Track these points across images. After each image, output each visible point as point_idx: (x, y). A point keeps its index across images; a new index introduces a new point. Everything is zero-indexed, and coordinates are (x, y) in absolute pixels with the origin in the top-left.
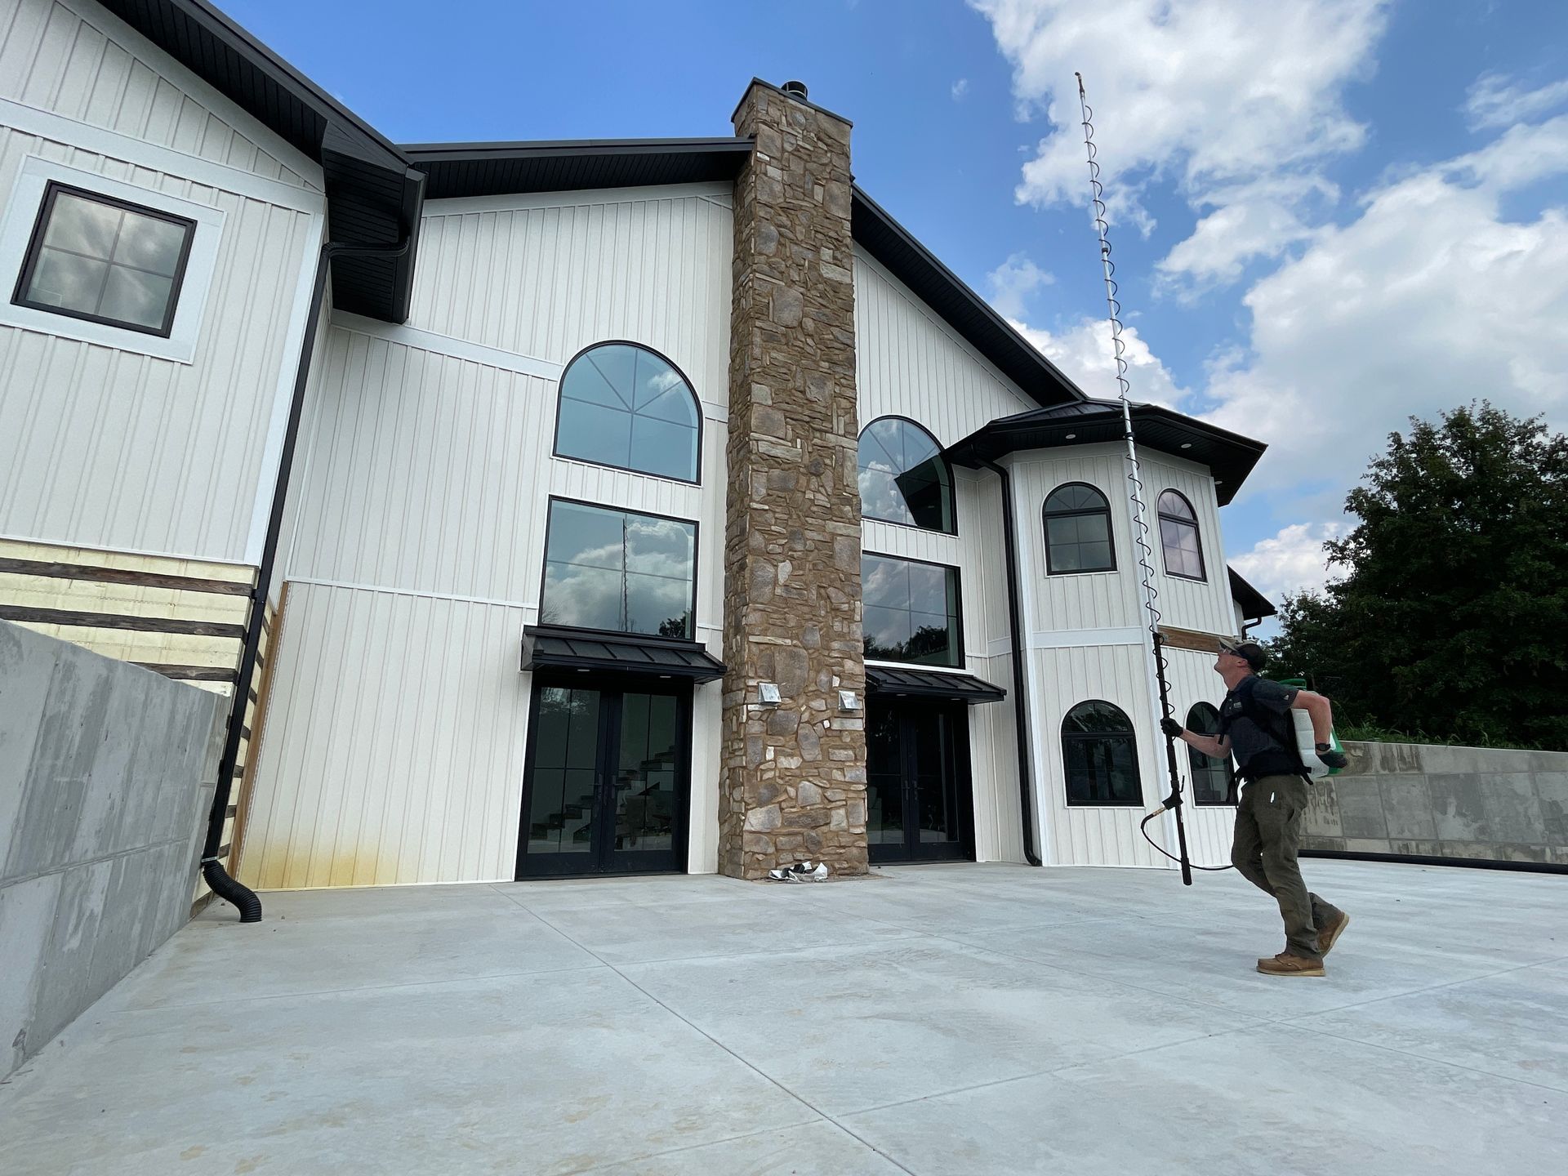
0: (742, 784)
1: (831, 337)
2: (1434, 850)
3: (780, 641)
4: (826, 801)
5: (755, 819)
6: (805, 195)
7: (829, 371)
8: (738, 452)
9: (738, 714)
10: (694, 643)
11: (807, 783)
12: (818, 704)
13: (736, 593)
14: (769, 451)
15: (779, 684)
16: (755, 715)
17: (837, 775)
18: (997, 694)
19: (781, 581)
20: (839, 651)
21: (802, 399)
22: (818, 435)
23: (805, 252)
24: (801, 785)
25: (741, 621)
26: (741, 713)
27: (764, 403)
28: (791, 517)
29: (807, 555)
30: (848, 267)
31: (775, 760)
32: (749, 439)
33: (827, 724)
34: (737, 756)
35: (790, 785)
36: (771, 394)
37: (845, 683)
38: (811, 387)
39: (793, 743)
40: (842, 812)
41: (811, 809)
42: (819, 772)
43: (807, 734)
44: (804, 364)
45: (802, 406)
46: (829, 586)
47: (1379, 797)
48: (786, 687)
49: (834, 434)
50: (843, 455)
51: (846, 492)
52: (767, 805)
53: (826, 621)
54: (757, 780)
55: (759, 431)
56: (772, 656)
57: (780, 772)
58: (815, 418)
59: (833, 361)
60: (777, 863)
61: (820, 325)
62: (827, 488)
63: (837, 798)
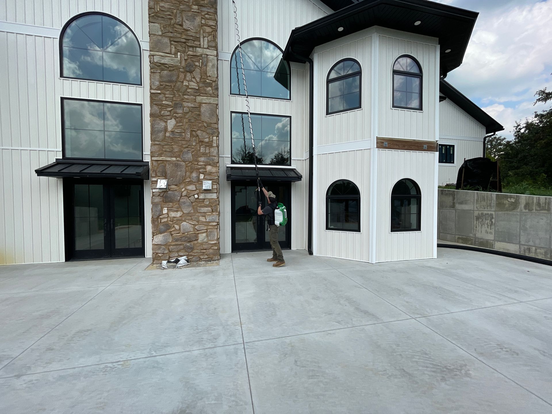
3: (169, 159)
4: (196, 231)
7: (198, 11)
10: (143, 161)
11: (185, 223)
12: (192, 187)
14: (161, 61)
15: (169, 179)
16: (156, 194)
17: (202, 219)
19: (170, 129)
20: (203, 162)
21: (181, 29)
22: (191, 49)
24: (182, 224)
27: (157, 34)
28: (175, 96)
29: (185, 115)
31: (168, 214)
33: (196, 196)
35: (177, 224)
36: (161, 28)
37: (206, 177)
38: (186, 21)
39: (177, 205)
40: (204, 235)
41: (187, 234)
42: (192, 218)
43: (184, 201)
44: (182, 8)
45: (181, 34)
46: (198, 130)
47: (519, 223)
48: (173, 180)
49: (201, 48)
50: (207, 59)
51: (208, 80)
52: (164, 233)
53: (196, 148)
54: (158, 222)
55: (154, 50)
56: (165, 166)
57: (170, 219)
58: (189, 40)
59: (200, 5)
60: (169, 257)
62: (197, 79)
63: (202, 229)
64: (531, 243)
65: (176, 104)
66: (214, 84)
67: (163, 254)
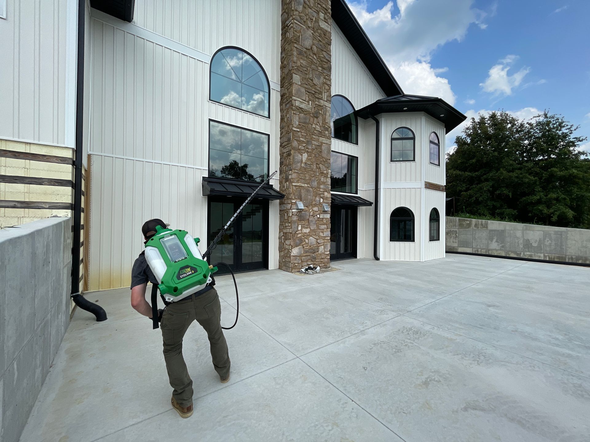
0: (290, 239)
1: (322, 56)
2: (486, 252)
3: (303, 185)
4: (318, 244)
5: (295, 251)
7: (322, 72)
8: (286, 105)
9: (287, 212)
10: (269, 184)
11: (312, 238)
12: (316, 209)
13: (287, 165)
14: (299, 105)
15: (303, 201)
16: (295, 214)
17: (321, 234)
18: (370, 204)
19: (304, 161)
20: (323, 189)
21: (312, 83)
22: (317, 100)
23: (314, 13)
24: (310, 238)
25: (288, 177)
26: (289, 212)
27: (298, 84)
28: (307, 135)
29: (313, 151)
30: (330, 23)
31: (301, 230)
32: (292, 99)
33: (318, 216)
34: (287, 228)
35: (306, 239)
36: (300, 80)
37: (325, 201)
38: (315, 78)
39: (307, 223)
40: (323, 247)
41: (313, 247)
42: (315, 234)
43: (312, 220)
44: (312, 67)
45: (312, 87)
46: (320, 163)
47: (472, 236)
48: (305, 203)
49: (323, 100)
50: (326, 109)
51: (326, 125)
52: (299, 246)
53: (319, 177)
54: (295, 237)
55: (296, 96)
56: (300, 191)
57: (303, 234)
58: (316, 92)
59: (323, 67)
60: (302, 266)
61: (319, 50)
62: (320, 123)
63: (321, 242)
64: (478, 247)
66: (329, 129)
67: (298, 263)
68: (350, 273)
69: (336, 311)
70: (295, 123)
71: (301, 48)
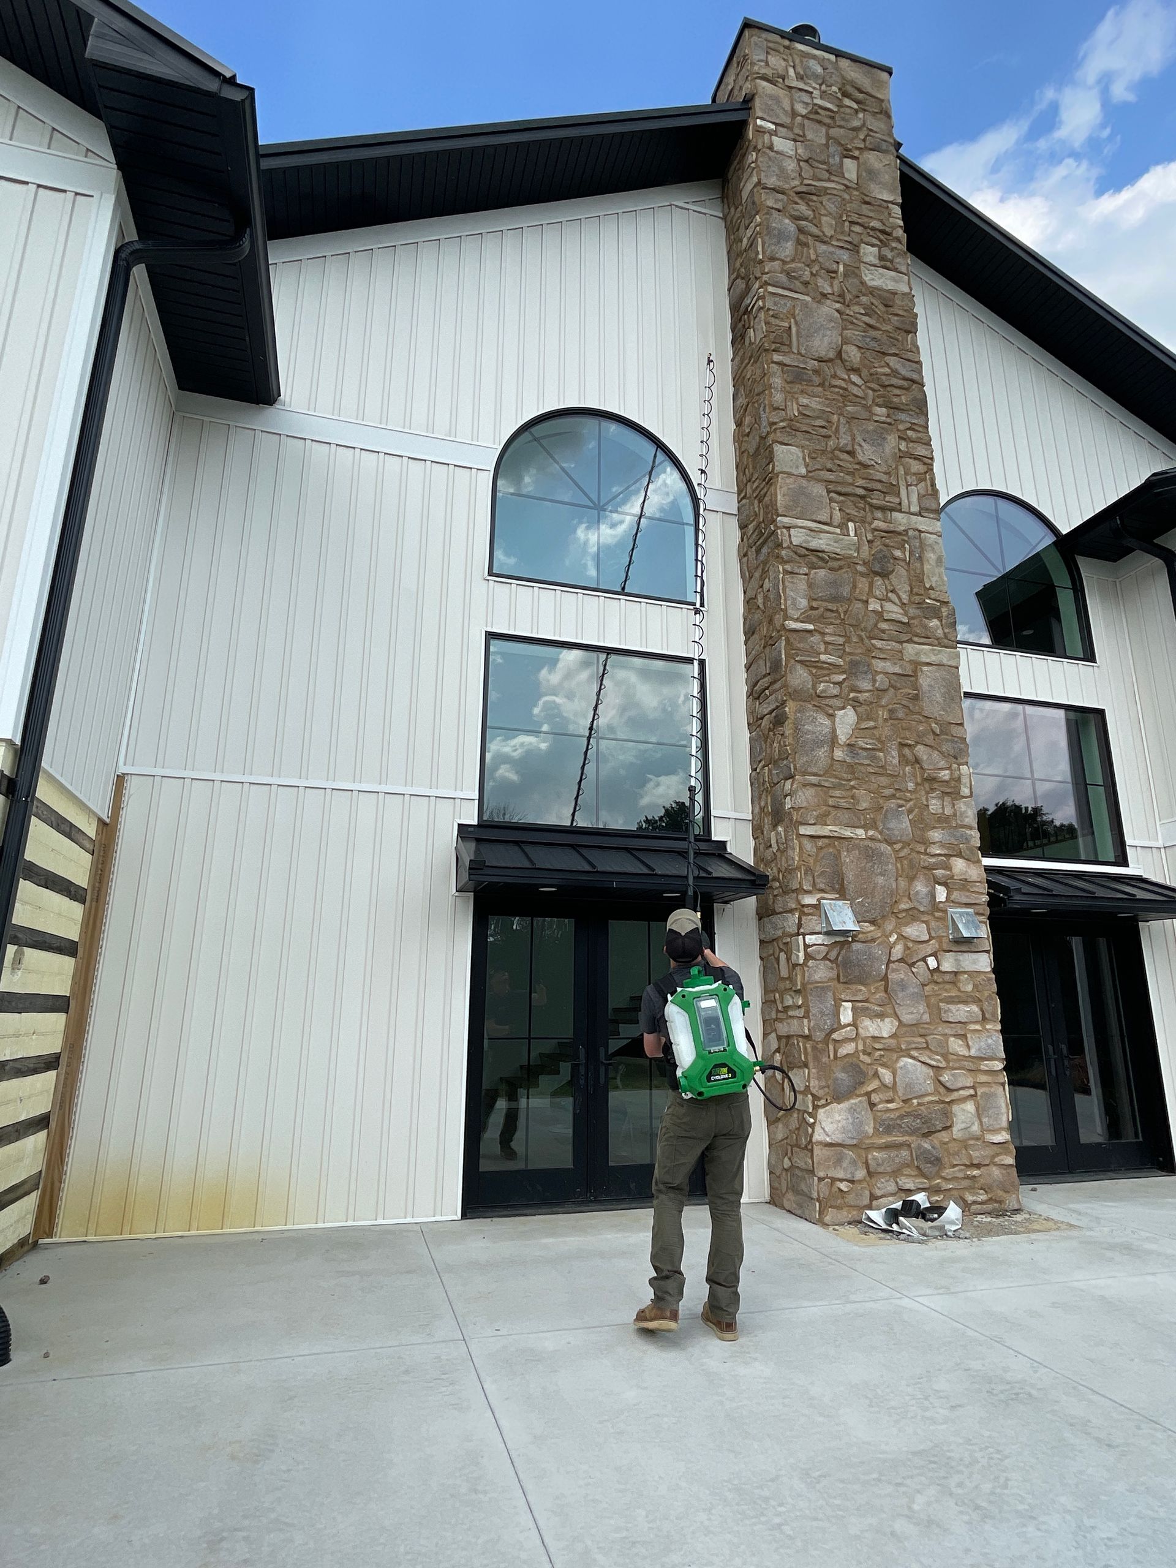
0: (806, 1065)
1: (887, 370)
3: (848, 833)
4: (942, 1090)
5: (831, 1123)
6: (830, 173)
7: (889, 420)
8: (758, 551)
9: (788, 949)
10: (710, 840)
11: (911, 1061)
12: (916, 931)
13: (772, 762)
14: (807, 542)
15: (852, 900)
16: (819, 952)
17: (956, 1046)
19: (842, 738)
20: (942, 845)
21: (851, 463)
22: (879, 514)
23: (842, 251)
24: (901, 1064)
25: (783, 804)
26: (794, 947)
27: (795, 473)
28: (848, 639)
29: (879, 698)
30: (905, 271)
31: (854, 1024)
32: (776, 526)
33: (932, 962)
34: (790, 1017)
35: (884, 1065)
36: (804, 459)
37: (956, 895)
38: (863, 444)
39: (881, 995)
40: (970, 1106)
41: (919, 1104)
42: (927, 1042)
43: (903, 979)
44: (849, 412)
45: (852, 474)
46: (917, 743)
48: (864, 905)
49: (904, 512)
50: (921, 542)
51: (930, 598)
52: (848, 1099)
53: (916, 798)
54: (829, 1057)
55: (791, 514)
56: (837, 857)
57: (865, 1044)
58: (873, 490)
59: (892, 405)
60: (871, 1193)
61: (868, 354)
62: (901, 594)
63: (960, 1085)
65: (854, 664)
66: (944, 611)
67: (852, 1182)
68: (1127, 1249)
69: (997, 1478)
70: (794, 604)
71: (799, 360)
